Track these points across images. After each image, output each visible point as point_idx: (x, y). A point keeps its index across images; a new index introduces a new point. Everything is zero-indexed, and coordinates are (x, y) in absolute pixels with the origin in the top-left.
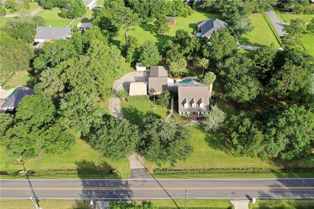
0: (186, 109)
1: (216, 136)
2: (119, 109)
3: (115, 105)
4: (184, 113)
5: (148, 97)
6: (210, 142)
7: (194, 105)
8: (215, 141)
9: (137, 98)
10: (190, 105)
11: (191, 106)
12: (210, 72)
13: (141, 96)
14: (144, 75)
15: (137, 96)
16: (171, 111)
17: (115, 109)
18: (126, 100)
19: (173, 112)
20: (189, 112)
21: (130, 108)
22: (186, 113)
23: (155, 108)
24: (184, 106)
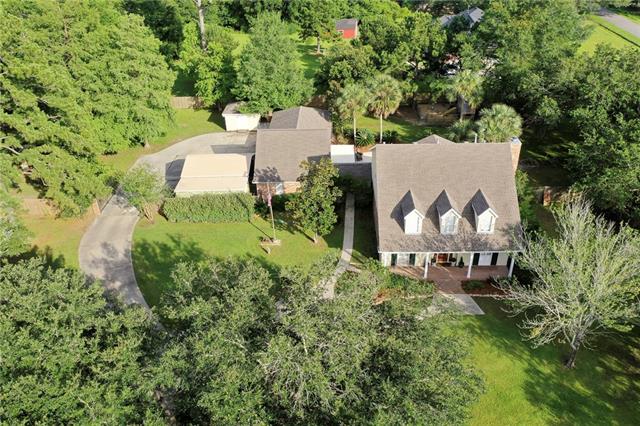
0: (411, 238)
1: (579, 373)
2: (122, 246)
3: (114, 231)
4: (403, 257)
5: (252, 201)
6: (555, 407)
7: (450, 220)
8: (584, 400)
9: (206, 205)
10: (430, 223)
11: (437, 224)
12: (497, 106)
13: (223, 198)
14: (247, 141)
15: (206, 197)
16: (346, 254)
17: (105, 245)
18: (161, 212)
19: (354, 257)
20: (429, 255)
21: (171, 244)
22: (412, 257)
23: (277, 242)
24: (402, 224)
